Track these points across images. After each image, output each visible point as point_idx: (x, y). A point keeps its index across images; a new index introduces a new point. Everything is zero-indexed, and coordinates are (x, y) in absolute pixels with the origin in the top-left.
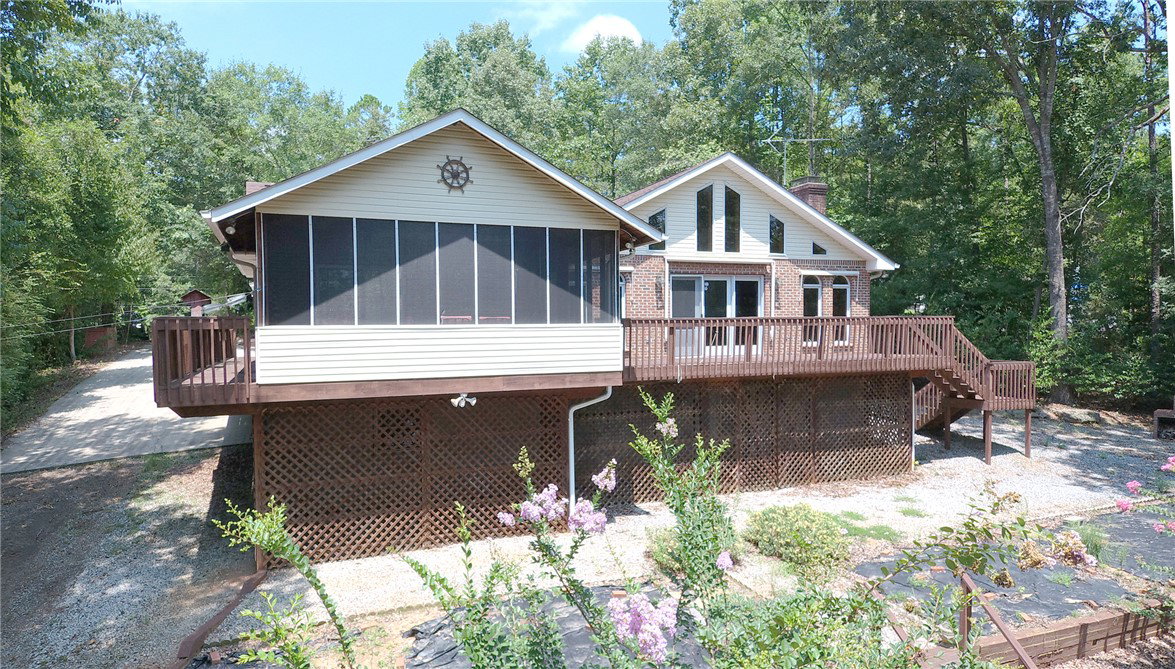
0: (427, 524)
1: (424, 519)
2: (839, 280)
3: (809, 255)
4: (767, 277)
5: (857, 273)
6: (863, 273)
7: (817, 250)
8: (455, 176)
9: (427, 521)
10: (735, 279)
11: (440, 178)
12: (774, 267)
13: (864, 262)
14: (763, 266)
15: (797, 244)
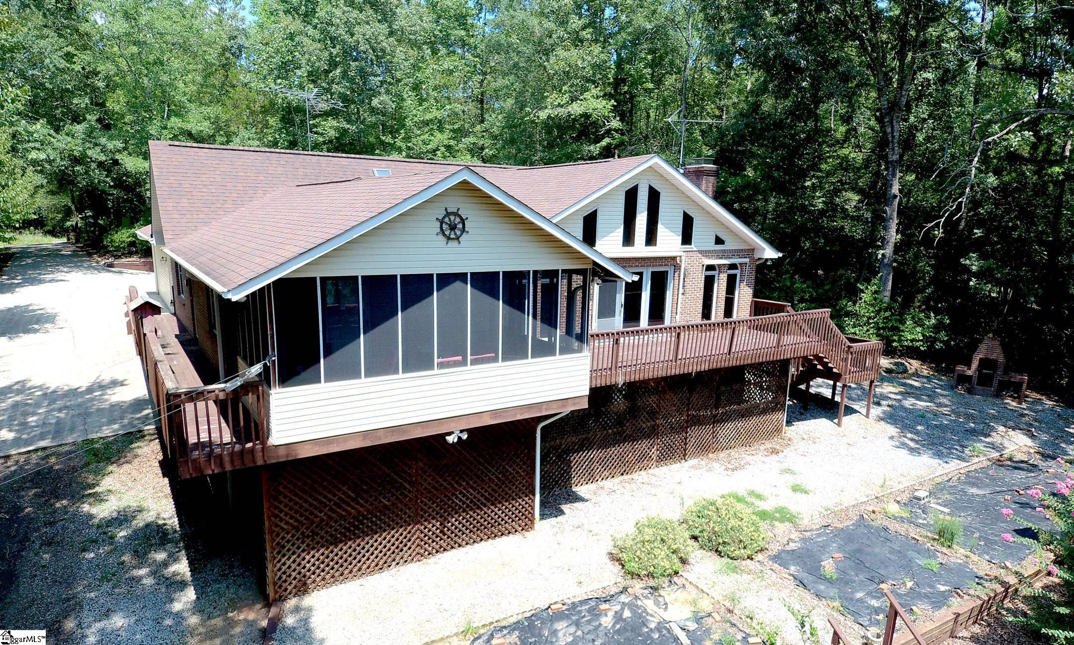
0: (418, 541)
1: (415, 537)
2: (733, 266)
3: (712, 246)
4: (677, 267)
5: (747, 260)
6: (752, 259)
7: (719, 241)
8: (453, 228)
9: (418, 538)
10: (651, 270)
11: (439, 230)
12: (683, 258)
13: (753, 250)
14: (674, 258)
15: (702, 235)
